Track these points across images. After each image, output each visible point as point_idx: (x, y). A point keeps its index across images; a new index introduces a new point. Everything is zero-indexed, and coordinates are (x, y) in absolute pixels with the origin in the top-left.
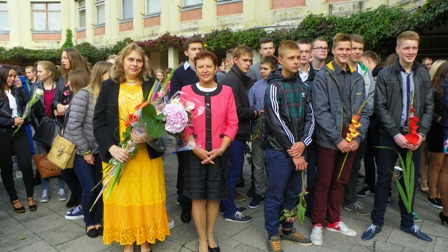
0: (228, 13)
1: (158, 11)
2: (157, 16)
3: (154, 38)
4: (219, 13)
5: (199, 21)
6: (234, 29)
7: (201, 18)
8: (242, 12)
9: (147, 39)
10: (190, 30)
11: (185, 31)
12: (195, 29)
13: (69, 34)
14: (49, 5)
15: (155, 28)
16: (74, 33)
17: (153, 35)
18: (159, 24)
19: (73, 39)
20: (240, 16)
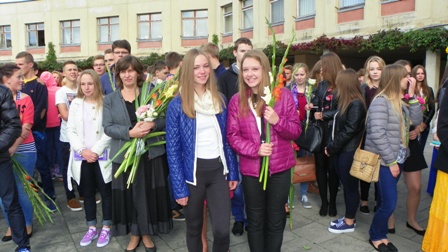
0: (396, 12)
1: (311, 13)
2: (312, 17)
3: (308, 41)
4: (383, 13)
5: (360, 22)
6: (404, 29)
7: (362, 18)
8: (413, 9)
9: (301, 42)
10: (349, 31)
11: (344, 32)
12: (355, 31)
13: (216, 39)
14: (198, 12)
15: (308, 30)
16: (220, 38)
17: (306, 38)
18: (314, 26)
19: (219, 44)
20: (411, 14)
